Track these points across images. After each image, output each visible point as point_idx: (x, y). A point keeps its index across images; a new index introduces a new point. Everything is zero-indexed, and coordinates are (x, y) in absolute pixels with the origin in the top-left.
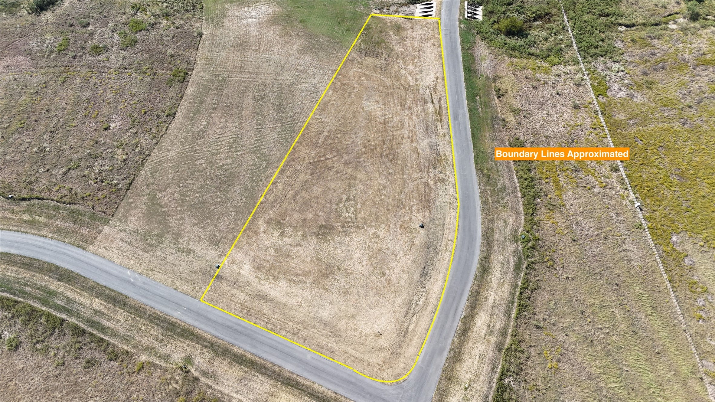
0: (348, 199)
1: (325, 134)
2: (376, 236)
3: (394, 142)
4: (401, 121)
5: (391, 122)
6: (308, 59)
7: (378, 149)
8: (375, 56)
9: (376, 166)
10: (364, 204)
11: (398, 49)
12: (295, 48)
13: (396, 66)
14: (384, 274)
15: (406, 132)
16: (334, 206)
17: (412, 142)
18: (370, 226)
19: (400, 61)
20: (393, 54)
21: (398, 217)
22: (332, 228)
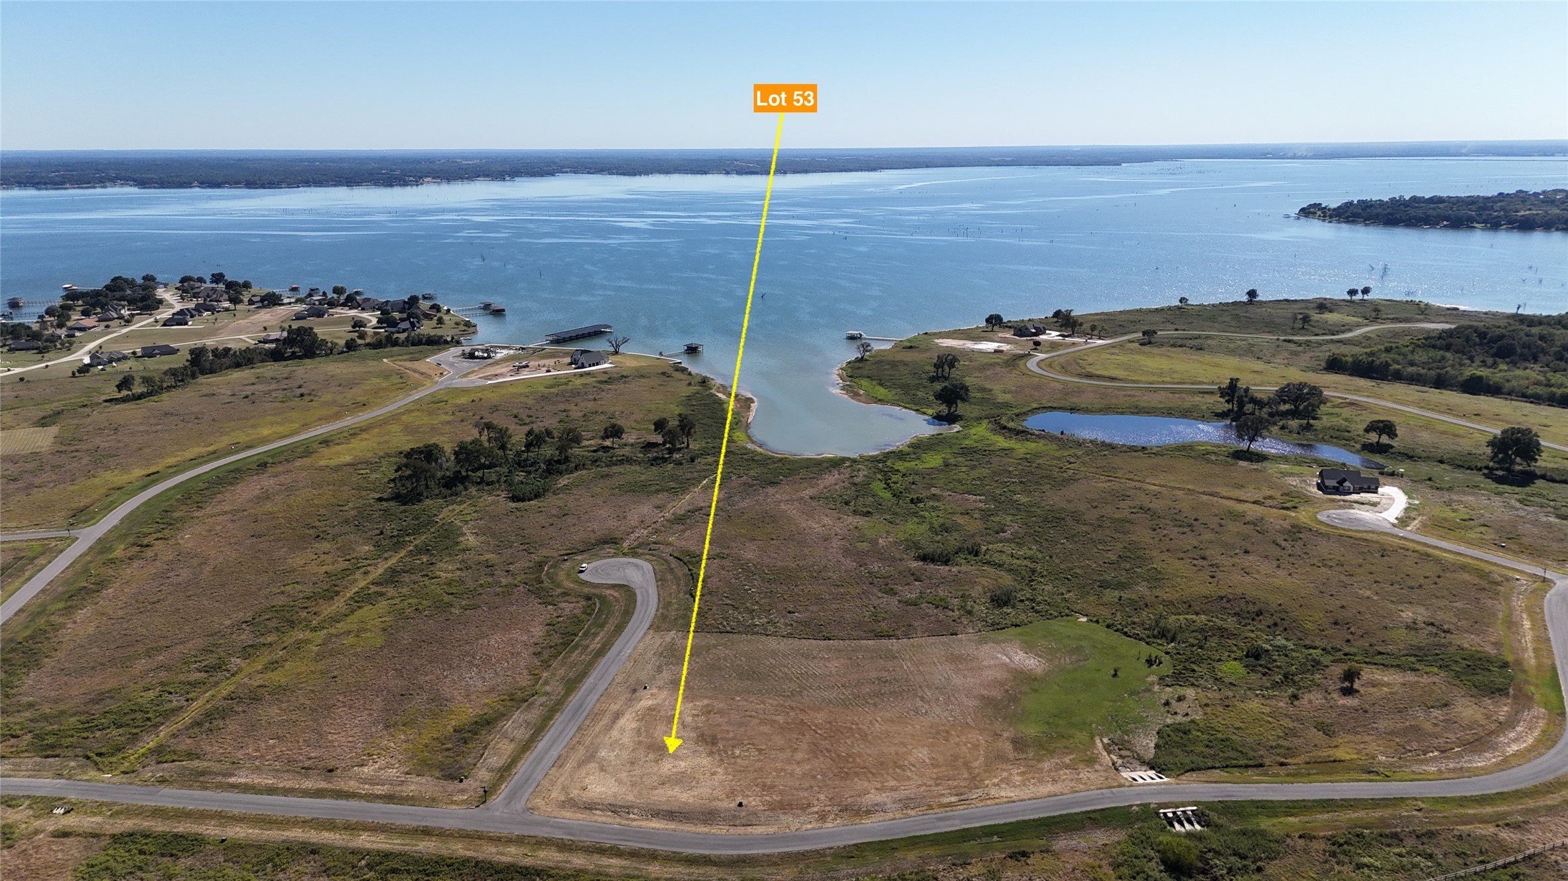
0: (760, 751)
1: (854, 727)
2: (713, 774)
3: (870, 775)
4: (909, 778)
5: (904, 770)
6: (971, 703)
7: (850, 765)
8: (1015, 749)
9: (822, 766)
10: (758, 760)
11: (1046, 765)
12: (985, 692)
13: (1011, 767)
14: (663, 784)
15: (893, 783)
16: (745, 742)
17: (877, 789)
18: (726, 768)
19: (1022, 769)
20: (1030, 763)
21: (748, 787)
22: (714, 744)
